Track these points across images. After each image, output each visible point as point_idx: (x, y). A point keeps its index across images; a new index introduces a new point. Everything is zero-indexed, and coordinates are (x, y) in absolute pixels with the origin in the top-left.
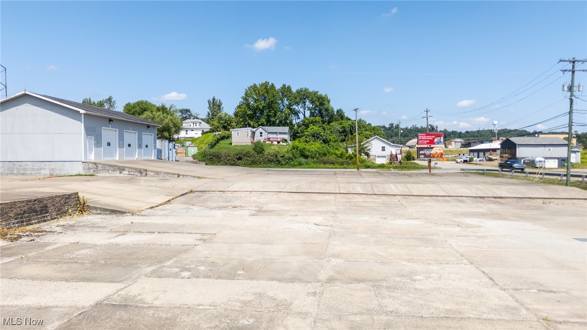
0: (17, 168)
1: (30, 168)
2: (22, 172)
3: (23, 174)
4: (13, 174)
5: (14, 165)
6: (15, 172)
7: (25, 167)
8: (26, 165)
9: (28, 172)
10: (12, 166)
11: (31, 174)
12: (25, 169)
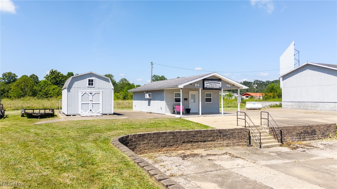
0: (303, 106)
1: (310, 106)
2: (305, 108)
3: (306, 109)
4: (301, 109)
5: (301, 104)
6: (302, 108)
7: (308, 105)
8: (307, 104)
9: (309, 108)
10: (300, 104)
11: (311, 109)
12: (307, 107)
